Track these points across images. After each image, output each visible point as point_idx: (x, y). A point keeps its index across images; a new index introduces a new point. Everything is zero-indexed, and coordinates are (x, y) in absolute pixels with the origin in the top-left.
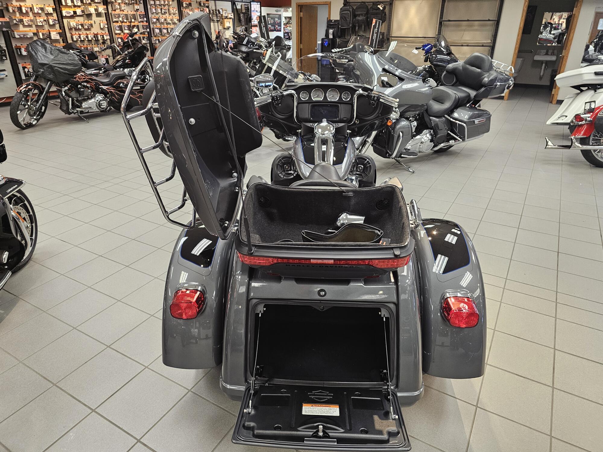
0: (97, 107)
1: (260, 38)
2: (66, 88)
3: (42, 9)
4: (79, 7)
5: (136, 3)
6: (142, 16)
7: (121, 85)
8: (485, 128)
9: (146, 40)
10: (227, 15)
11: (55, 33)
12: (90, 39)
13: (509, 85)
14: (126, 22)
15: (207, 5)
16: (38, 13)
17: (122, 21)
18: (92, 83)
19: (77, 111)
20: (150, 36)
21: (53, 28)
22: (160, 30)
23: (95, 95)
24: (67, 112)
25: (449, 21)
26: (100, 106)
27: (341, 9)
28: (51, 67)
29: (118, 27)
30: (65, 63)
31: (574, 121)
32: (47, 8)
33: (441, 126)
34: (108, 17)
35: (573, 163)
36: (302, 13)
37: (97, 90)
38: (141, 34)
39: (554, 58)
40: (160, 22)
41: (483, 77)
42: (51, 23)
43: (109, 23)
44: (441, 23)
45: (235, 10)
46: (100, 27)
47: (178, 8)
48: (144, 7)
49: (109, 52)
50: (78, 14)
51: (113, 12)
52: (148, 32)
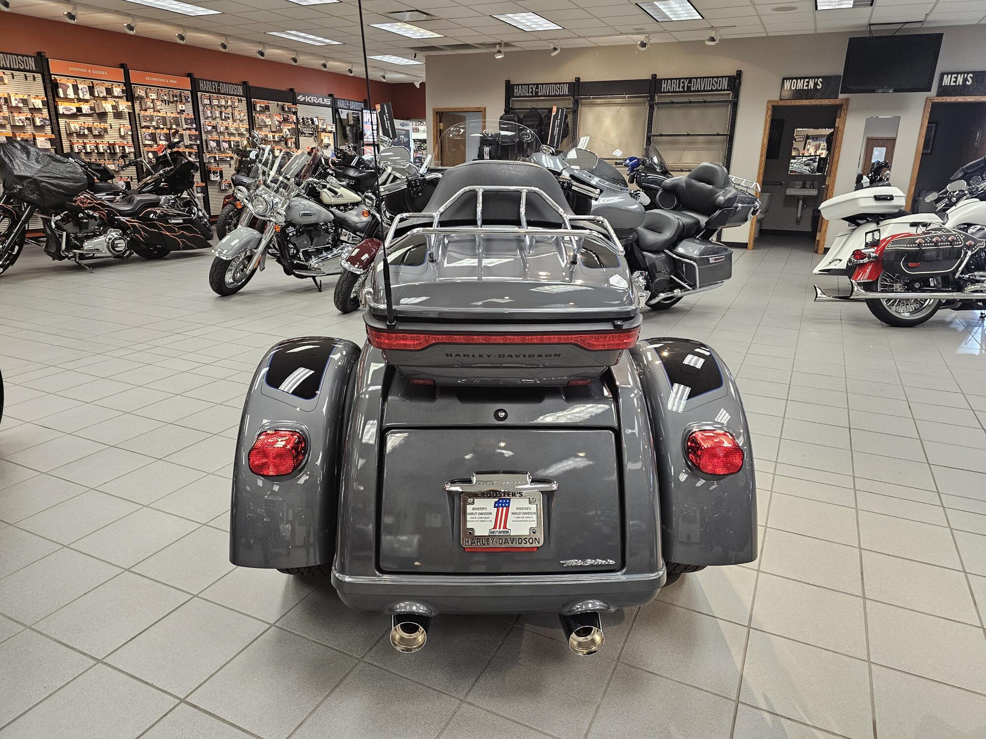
0: (109, 249)
2: (59, 218)
3: (25, 101)
4: (87, 101)
5: (181, 102)
6: (189, 121)
7: (151, 216)
8: (723, 272)
9: (194, 157)
10: (325, 127)
11: (43, 139)
12: (102, 150)
13: (755, 208)
14: (163, 129)
15: (294, 110)
16: (17, 107)
17: (156, 126)
18: (102, 211)
19: (75, 253)
20: (201, 151)
21: (40, 132)
22: (218, 143)
23: (107, 230)
24: (58, 256)
25: (661, 135)
26: (113, 248)
27: (501, 118)
28: (35, 182)
29: (149, 135)
30: (59, 176)
31: (853, 259)
32: (33, 100)
33: (660, 266)
34: (133, 119)
35: (857, 321)
36: (441, 124)
37: (109, 221)
38: (186, 147)
39: (814, 192)
40: (219, 131)
41: (717, 195)
42: (38, 123)
43: (134, 129)
44: (649, 139)
45: (338, 121)
46: (120, 134)
47: (248, 113)
48: (193, 106)
49: (132, 171)
50: (84, 112)
51: (142, 113)
52: (198, 146)
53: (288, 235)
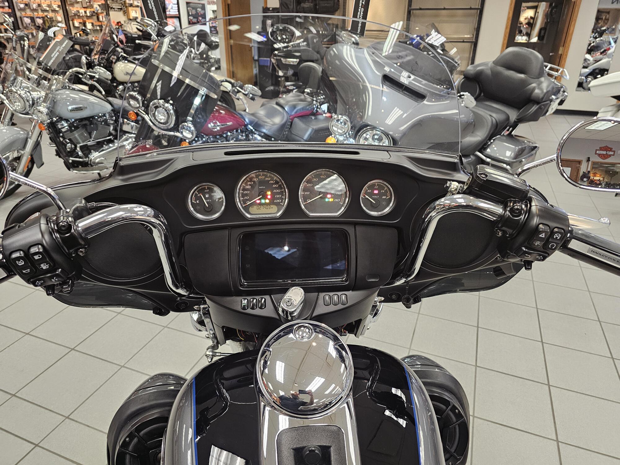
1: (147, 18)
10: (132, 2)
22: (33, 19)
25: (421, 9)
40: (32, 8)
41: (532, 87)
44: (409, 12)
53: (59, 131)
